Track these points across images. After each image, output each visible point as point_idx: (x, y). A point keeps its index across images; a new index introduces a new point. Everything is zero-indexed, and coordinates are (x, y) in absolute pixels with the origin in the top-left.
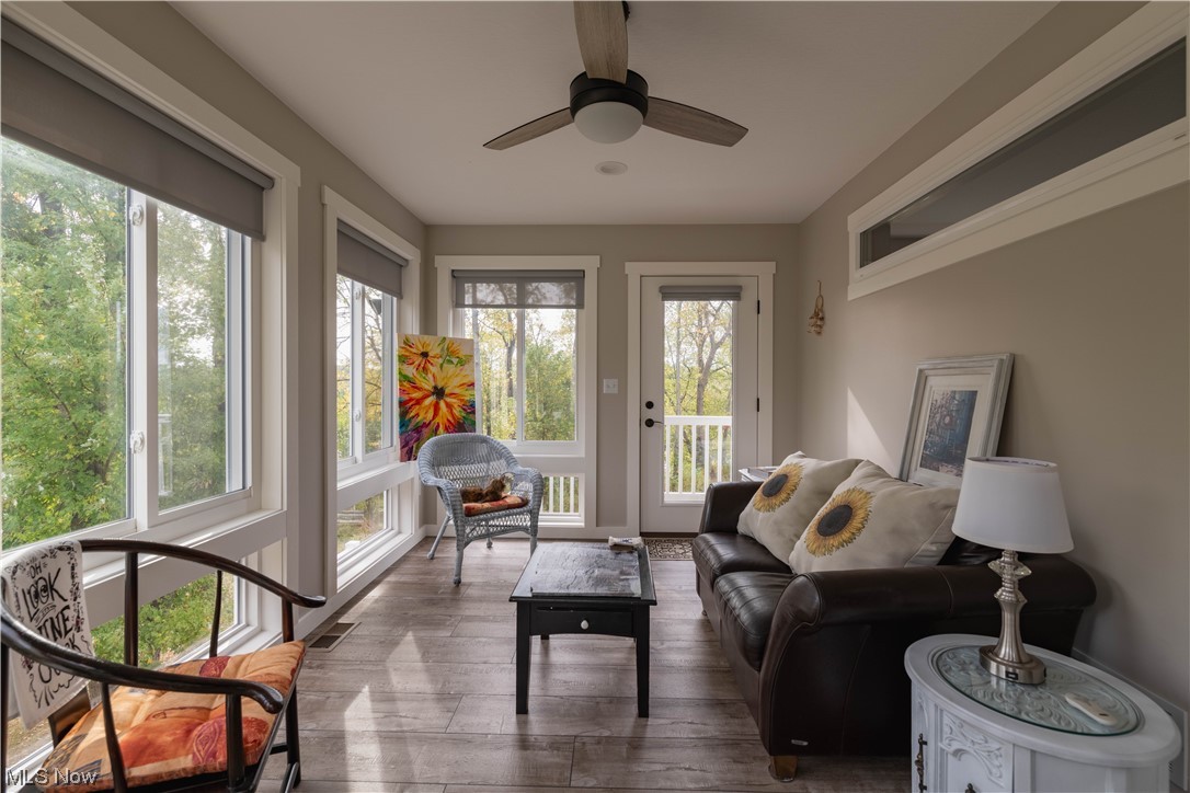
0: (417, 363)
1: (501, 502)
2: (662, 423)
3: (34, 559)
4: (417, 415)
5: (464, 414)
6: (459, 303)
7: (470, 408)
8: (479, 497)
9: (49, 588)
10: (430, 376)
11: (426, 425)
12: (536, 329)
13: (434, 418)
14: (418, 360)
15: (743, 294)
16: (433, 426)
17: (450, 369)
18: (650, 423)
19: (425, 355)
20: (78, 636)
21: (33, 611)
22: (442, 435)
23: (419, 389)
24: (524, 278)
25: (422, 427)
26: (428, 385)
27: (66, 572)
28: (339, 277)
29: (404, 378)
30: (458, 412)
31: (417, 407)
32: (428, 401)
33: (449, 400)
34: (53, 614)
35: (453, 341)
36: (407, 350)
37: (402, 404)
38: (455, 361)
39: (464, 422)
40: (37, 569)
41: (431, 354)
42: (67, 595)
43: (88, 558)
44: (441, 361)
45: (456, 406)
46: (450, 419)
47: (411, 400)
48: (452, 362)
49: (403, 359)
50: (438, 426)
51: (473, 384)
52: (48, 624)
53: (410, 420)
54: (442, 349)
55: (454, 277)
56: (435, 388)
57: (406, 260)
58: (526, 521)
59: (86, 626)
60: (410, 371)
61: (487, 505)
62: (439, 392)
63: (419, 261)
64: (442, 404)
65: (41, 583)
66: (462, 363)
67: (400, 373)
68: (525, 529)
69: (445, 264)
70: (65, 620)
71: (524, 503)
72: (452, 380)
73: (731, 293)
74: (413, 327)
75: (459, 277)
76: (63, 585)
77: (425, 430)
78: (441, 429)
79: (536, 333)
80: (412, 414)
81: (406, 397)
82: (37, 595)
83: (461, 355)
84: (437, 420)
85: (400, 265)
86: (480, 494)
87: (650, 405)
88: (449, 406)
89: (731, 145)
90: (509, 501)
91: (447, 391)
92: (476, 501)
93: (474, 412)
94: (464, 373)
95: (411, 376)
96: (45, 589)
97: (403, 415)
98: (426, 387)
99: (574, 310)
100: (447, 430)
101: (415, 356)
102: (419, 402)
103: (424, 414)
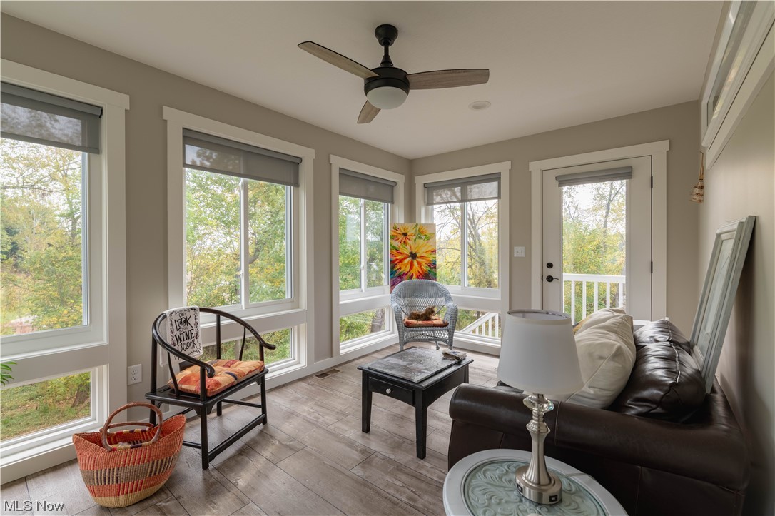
0: (400, 239)
1: (429, 322)
2: (559, 279)
3: (181, 311)
4: (400, 268)
5: (429, 268)
6: (429, 202)
7: (433, 265)
8: (417, 317)
9: (186, 321)
10: (408, 246)
11: (405, 274)
12: (573, 210)
13: (410, 270)
14: (401, 237)
15: (634, 173)
16: (410, 274)
17: (420, 242)
18: (550, 279)
19: (405, 234)
20: (196, 341)
21: (178, 328)
22: (415, 279)
23: (402, 254)
24: (465, 183)
25: (403, 275)
26: (407, 252)
27: (193, 317)
28: (341, 197)
29: (393, 247)
30: (425, 267)
31: (400, 264)
32: (406, 261)
33: (419, 260)
34: (187, 331)
35: (422, 226)
36: (395, 232)
37: (392, 262)
38: (424, 237)
39: (429, 273)
40: (182, 314)
41: (408, 234)
42: (193, 325)
43: (202, 314)
44: (414, 237)
45: (424, 264)
46: (420, 271)
47: (397, 260)
48: (422, 238)
49: (393, 237)
50: (413, 275)
51: (435, 251)
52: (184, 334)
53: (396, 271)
54: (416, 231)
55: (425, 187)
56: (411, 253)
57: (395, 182)
58: (445, 335)
59: (200, 338)
60: (397, 244)
61: (420, 322)
62: (413, 256)
63: (404, 181)
64: (415, 262)
65: (183, 319)
66: (428, 238)
67: (391, 245)
68: (445, 341)
69: (420, 181)
70: (191, 334)
71: (445, 325)
72: (421, 248)
73: (625, 173)
74: (400, 219)
75: (429, 188)
76: (192, 321)
77: (404, 277)
78: (414, 276)
79: (572, 212)
80: (397, 268)
81: (394, 258)
82: (181, 323)
83: (426, 233)
84: (412, 271)
85: (392, 186)
86: (418, 315)
87: (550, 265)
88: (419, 264)
89: (486, 81)
90: (435, 322)
91: (418, 255)
92: (416, 319)
93: (435, 268)
94: (428, 244)
95: (397, 246)
96: (185, 321)
97: (392, 268)
98: (406, 252)
99: (497, 200)
100: (418, 277)
101: (400, 235)
102: (401, 261)
103: (404, 268)
